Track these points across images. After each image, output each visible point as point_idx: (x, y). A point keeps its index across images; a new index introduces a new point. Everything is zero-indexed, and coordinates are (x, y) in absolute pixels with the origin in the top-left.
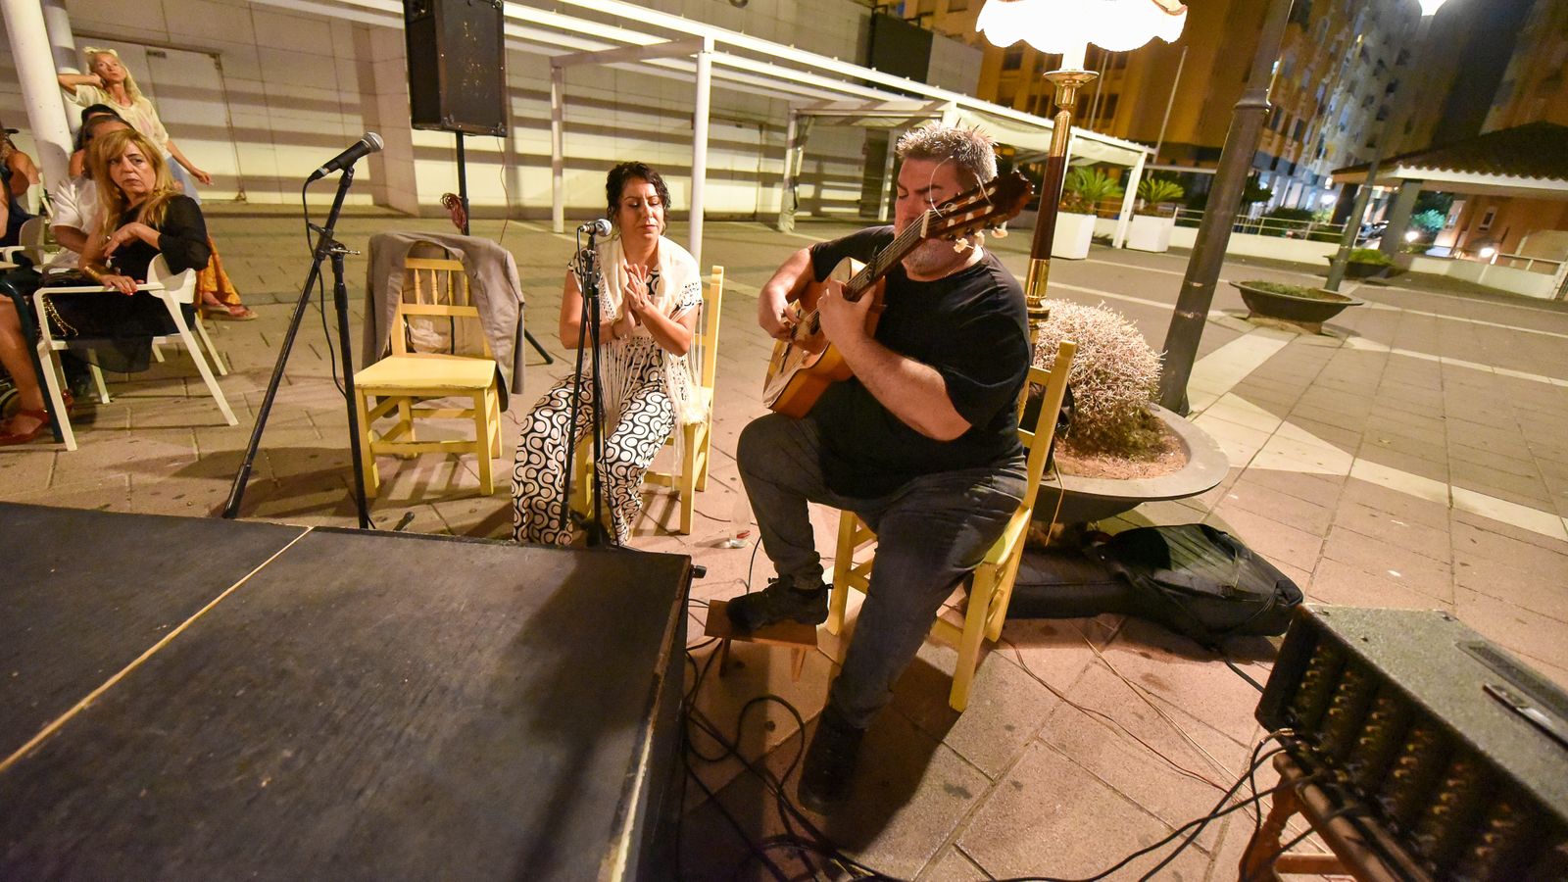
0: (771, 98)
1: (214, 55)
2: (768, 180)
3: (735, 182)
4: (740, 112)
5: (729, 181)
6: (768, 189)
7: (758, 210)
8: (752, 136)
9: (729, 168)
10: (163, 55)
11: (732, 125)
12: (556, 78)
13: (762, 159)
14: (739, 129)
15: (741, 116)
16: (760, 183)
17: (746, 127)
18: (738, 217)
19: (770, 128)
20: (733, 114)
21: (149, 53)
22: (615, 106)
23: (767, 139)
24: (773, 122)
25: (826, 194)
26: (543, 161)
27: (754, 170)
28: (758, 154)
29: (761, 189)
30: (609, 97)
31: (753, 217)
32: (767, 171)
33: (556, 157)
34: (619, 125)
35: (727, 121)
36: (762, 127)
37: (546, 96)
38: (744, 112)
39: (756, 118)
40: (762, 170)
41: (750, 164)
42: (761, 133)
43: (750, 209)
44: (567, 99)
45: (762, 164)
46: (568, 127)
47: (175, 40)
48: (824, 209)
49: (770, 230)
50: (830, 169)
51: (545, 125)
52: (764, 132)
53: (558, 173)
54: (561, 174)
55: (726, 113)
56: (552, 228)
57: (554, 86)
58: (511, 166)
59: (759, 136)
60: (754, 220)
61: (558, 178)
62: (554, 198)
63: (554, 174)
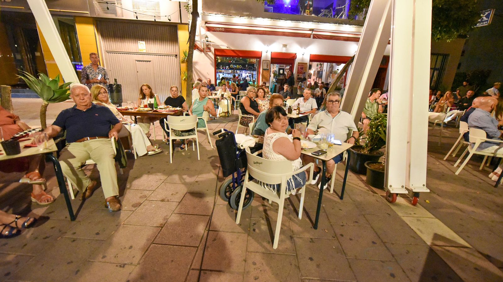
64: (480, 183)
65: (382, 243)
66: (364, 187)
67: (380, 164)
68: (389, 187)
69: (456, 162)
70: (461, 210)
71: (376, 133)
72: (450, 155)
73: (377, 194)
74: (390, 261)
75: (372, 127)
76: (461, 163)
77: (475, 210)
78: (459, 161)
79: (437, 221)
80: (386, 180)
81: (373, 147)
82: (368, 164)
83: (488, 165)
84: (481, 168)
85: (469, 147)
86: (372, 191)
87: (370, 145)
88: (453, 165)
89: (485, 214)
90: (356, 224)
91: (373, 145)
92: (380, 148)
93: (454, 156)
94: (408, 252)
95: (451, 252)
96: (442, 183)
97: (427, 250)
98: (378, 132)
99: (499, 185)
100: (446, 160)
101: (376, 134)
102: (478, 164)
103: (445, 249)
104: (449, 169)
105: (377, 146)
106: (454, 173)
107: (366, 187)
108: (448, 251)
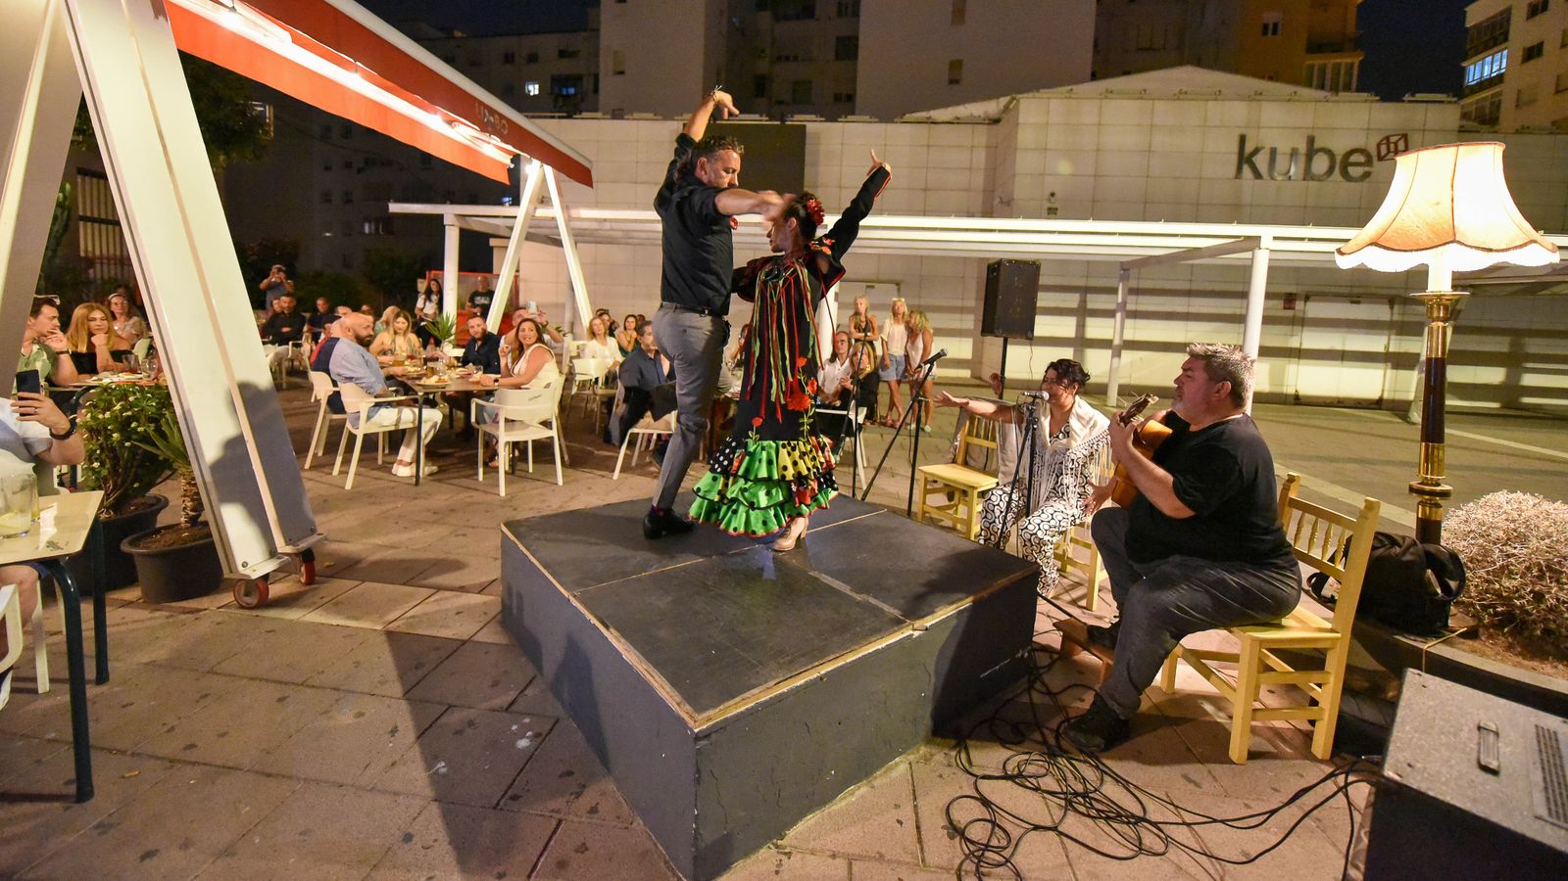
1: (898, 284)
2: (1400, 361)
4: (1357, 286)
5: (1338, 363)
6: (1400, 372)
7: (1386, 396)
8: (1382, 312)
9: (1340, 347)
10: (873, 287)
11: (1343, 302)
12: (1124, 278)
13: (1393, 337)
14: (1354, 306)
15: (1356, 291)
16: (1389, 365)
17: (1368, 303)
18: (1353, 404)
19: (1404, 302)
20: (1344, 290)
21: (867, 287)
22: (1189, 293)
23: (1402, 314)
24: (1407, 295)
25: (1529, 380)
26: (1105, 344)
27: (1382, 350)
28: (1386, 332)
29: (1389, 372)
30: (1185, 286)
31: (1378, 404)
32: (1402, 350)
33: (1117, 342)
34: (1192, 310)
35: (1337, 298)
36: (1391, 301)
37: (1113, 291)
38: (1362, 286)
40: (1391, 350)
41: (1376, 343)
42: (1392, 308)
43: (1375, 395)
44: (1136, 291)
45: (1392, 342)
46: (1135, 315)
47: (882, 278)
48: (1526, 400)
49: (1400, 421)
50: (1534, 346)
51: (1109, 314)
52: (1396, 307)
53: (1117, 354)
54: (1119, 356)
56: (1105, 401)
57: (1121, 285)
58: (1079, 349)
59: (1389, 311)
60: (1379, 409)
61: (1116, 360)
62: (1110, 377)
63: (1113, 357)
64: (393, 488)
65: (301, 687)
66: (152, 615)
67: (175, 529)
68: (241, 569)
69: (334, 464)
70: (392, 547)
71: (127, 444)
72: (315, 455)
73: (206, 609)
74: (337, 700)
75: (106, 429)
76: (347, 462)
77: (412, 536)
78: (339, 459)
79: (368, 585)
80: (227, 556)
81: (127, 489)
82: (131, 544)
83: (387, 452)
84: (380, 462)
85: (348, 425)
86: (184, 613)
87: (114, 488)
88: (331, 474)
89: (426, 533)
90: (207, 701)
91: (123, 483)
92: (152, 485)
93: (320, 454)
94: (357, 664)
95: (418, 616)
96: (332, 516)
97: (384, 638)
98: (135, 440)
99: (421, 480)
100: (312, 468)
101: (130, 448)
102: (373, 455)
103: (407, 618)
104: (329, 484)
105: (140, 482)
106: (343, 488)
107: (157, 614)
108: (413, 617)
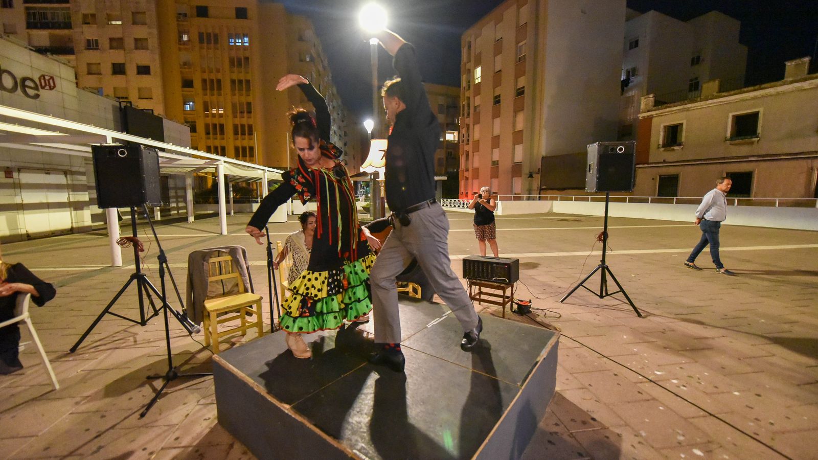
0: (70, 155)
2: (77, 206)
3: (51, 210)
4: (47, 164)
6: (79, 212)
7: (74, 226)
8: (61, 179)
9: (45, 201)
11: (42, 173)
13: (71, 193)
14: (47, 175)
15: (48, 167)
16: (72, 208)
17: (53, 174)
18: (59, 233)
19: (73, 173)
20: (42, 166)
23: (72, 180)
24: (74, 169)
27: (66, 200)
28: (66, 190)
29: (73, 212)
31: (71, 231)
32: (76, 200)
35: (37, 171)
36: (66, 173)
38: (50, 164)
39: (60, 167)
40: (71, 200)
42: (66, 177)
43: (69, 226)
45: (70, 196)
52: (68, 176)
55: (35, 166)
59: (65, 178)
60: (72, 233)
